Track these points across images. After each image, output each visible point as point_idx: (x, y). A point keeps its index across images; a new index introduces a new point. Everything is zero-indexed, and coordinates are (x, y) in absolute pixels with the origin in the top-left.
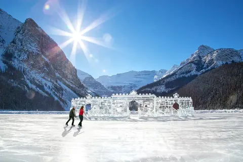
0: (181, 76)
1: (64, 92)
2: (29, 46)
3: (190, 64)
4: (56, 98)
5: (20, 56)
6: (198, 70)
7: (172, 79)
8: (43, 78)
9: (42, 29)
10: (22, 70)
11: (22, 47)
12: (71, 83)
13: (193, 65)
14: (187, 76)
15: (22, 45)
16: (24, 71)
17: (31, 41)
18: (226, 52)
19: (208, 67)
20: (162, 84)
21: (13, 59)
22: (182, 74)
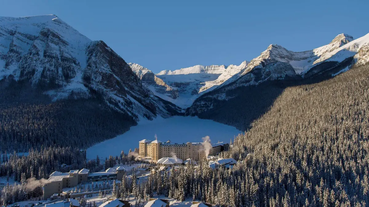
0: (241, 85)
1: (133, 105)
2: (102, 67)
3: (249, 74)
4: (130, 114)
5: (96, 78)
6: (256, 80)
7: (233, 87)
8: (116, 95)
9: (111, 49)
10: (101, 92)
11: (97, 70)
12: (138, 94)
13: (252, 75)
14: (246, 85)
15: (96, 67)
16: (102, 93)
17: (103, 62)
18: (281, 65)
19: (265, 78)
20: (223, 92)
21: (91, 81)
22: (241, 83)
